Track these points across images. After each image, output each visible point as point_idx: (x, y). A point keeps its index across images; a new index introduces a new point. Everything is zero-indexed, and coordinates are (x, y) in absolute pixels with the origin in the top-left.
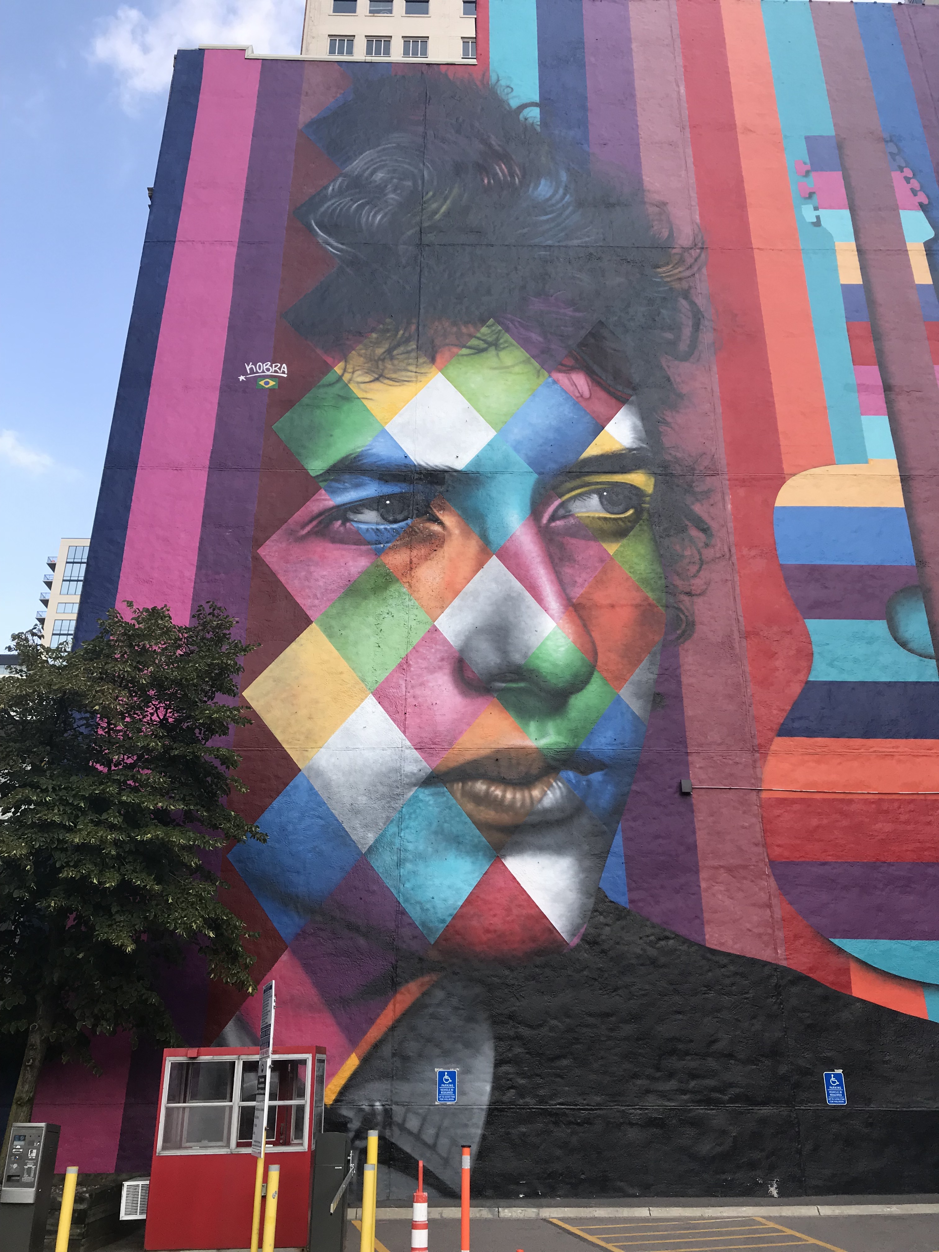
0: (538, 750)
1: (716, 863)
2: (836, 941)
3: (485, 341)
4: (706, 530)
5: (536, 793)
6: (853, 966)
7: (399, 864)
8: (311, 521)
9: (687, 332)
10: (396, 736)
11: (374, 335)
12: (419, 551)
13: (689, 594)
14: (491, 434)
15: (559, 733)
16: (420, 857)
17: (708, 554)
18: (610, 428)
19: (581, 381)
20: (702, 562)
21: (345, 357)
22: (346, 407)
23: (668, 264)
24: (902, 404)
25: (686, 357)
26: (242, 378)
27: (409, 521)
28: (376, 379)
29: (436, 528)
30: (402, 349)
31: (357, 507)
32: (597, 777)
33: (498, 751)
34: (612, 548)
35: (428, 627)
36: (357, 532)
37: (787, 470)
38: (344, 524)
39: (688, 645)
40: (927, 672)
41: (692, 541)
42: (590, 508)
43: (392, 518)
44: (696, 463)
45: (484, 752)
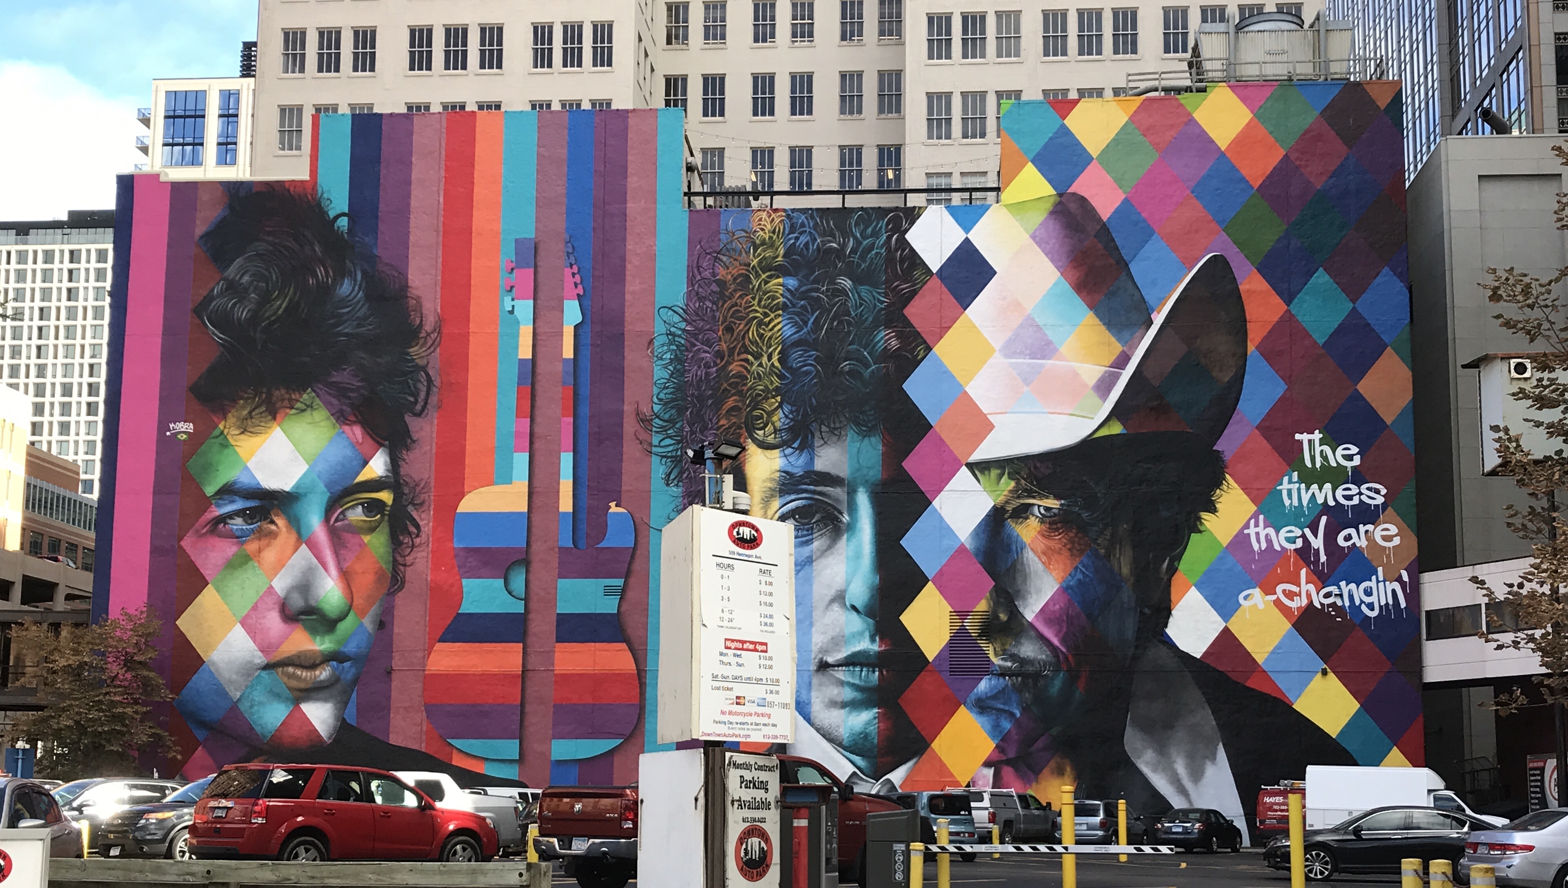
0: (320, 651)
1: (398, 705)
2: (449, 740)
3: (306, 405)
4: (418, 527)
5: (317, 673)
6: (454, 751)
7: (251, 707)
8: (206, 526)
9: (422, 395)
10: (251, 645)
11: (242, 402)
12: (264, 542)
13: (405, 565)
14: (305, 467)
15: (330, 642)
16: (261, 703)
17: (417, 541)
18: (372, 463)
19: (358, 431)
20: (413, 546)
21: (225, 418)
22: (226, 451)
23: (417, 345)
24: (537, 445)
25: (419, 415)
26: (168, 433)
27: (259, 523)
28: (242, 433)
29: (273, 527)
30: (257, 411)
31: (231, 515)
32: (347, 664)
33: (300, 652)
34: (366, 539)
35: (268, 586)
36: (232, 530)
37: (466, 490)
38: (224, 526)
39: (400, 594)
40: (518, 607)
41: (410, 534)
42: (357, 515)
43: (250, 522)
44: (417, 485)
45: (293, 653)
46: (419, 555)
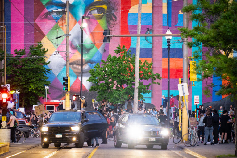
0: (85, 60)
4: (116, 17)
8: (44, 15)
10: (61, 57)
13: (112, 31)
15: (88, 57)
17: (116, 22)
20: (114, 24)
27: (62, 15)
31: (52, 12)
32: (94, 64)
34: (99, 21)
37: (131, 5)
38: (50, 16)
40: (150, 46)
41: (113, 20)
42: (95, 13)
43: (59, 14)
44: (115, 3)
45: (75, 60)
46: (117, 27)
